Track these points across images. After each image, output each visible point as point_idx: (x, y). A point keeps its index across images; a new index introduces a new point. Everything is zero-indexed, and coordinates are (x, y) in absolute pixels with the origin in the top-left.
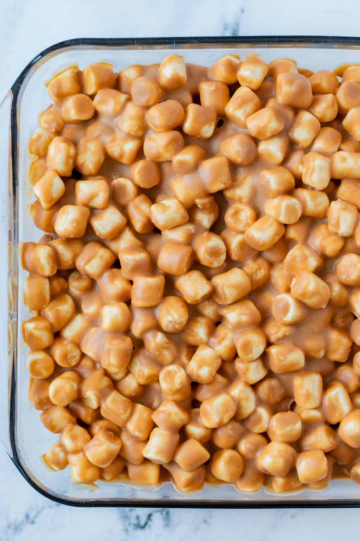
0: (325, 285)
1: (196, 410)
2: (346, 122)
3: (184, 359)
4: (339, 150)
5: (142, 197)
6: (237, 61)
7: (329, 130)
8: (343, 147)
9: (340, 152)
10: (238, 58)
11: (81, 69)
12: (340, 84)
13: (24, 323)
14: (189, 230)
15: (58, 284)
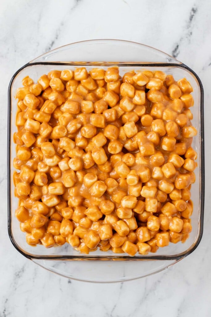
0: (101, 196)
1: (48, 141)
2: (169, 203)
3: (69, 136)
4: (158, 201)
5: (138, 118)
6: (194, 158)
7: (166, 197)
8: (159, 203)
9: (157, 202)
10: (196, 159)
11: (191, 93)
12: (185, 201)
13: (85, 68)
14: (124, 138)
15: (101, 83)
